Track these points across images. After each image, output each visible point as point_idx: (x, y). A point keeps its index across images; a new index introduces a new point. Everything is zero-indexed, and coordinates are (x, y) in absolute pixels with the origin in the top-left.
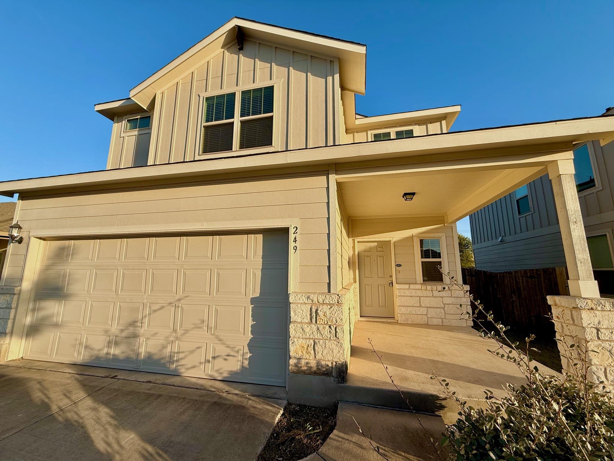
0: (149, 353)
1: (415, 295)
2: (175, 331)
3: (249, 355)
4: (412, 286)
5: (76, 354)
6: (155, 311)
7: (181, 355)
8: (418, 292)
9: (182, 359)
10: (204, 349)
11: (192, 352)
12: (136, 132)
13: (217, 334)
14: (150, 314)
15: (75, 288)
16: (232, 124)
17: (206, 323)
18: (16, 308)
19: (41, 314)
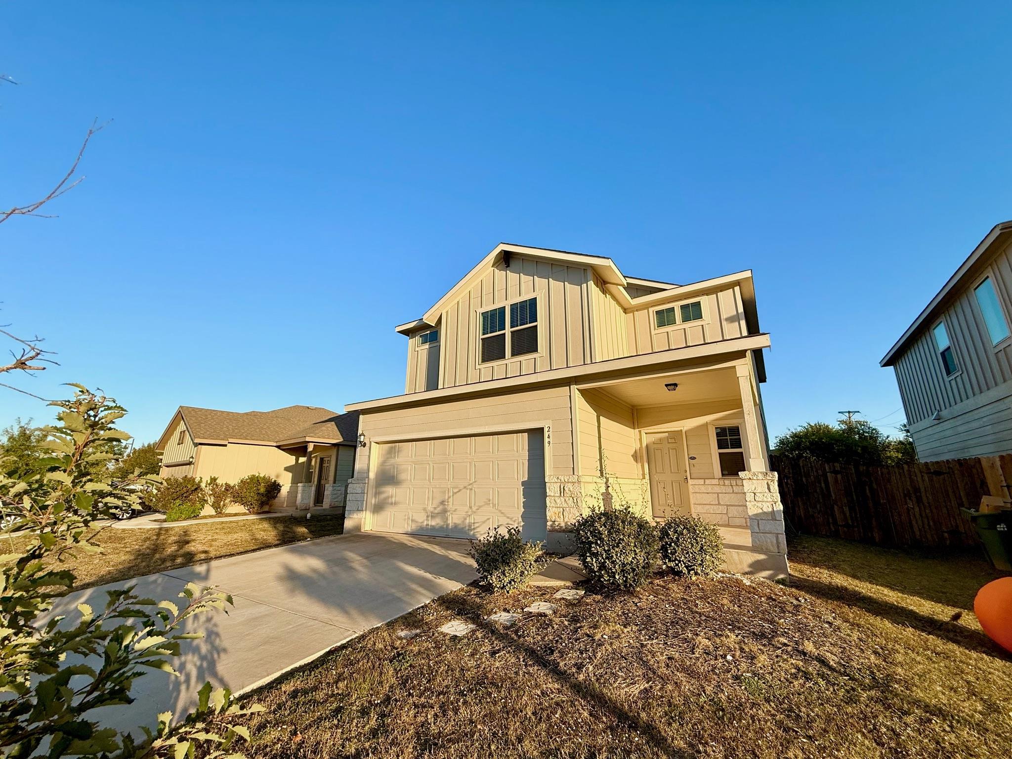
0: (455, 523)
1: (712, 491)
2: (471, 507)
3: (522, 524)
4: (708, 482)
5: (406, 526)
6: (456, 493)
7: (476, 525)
8: (716, 488)
9: (478, 527)
10: (491, 520)
11: (484, 522)
12: (427, 346)
13: (500, 509)
14: (453, 495)
15: (403, 476)
16: (504, 334)
17: (491, 502)
18: (367, 493)
19: (383, 496)
